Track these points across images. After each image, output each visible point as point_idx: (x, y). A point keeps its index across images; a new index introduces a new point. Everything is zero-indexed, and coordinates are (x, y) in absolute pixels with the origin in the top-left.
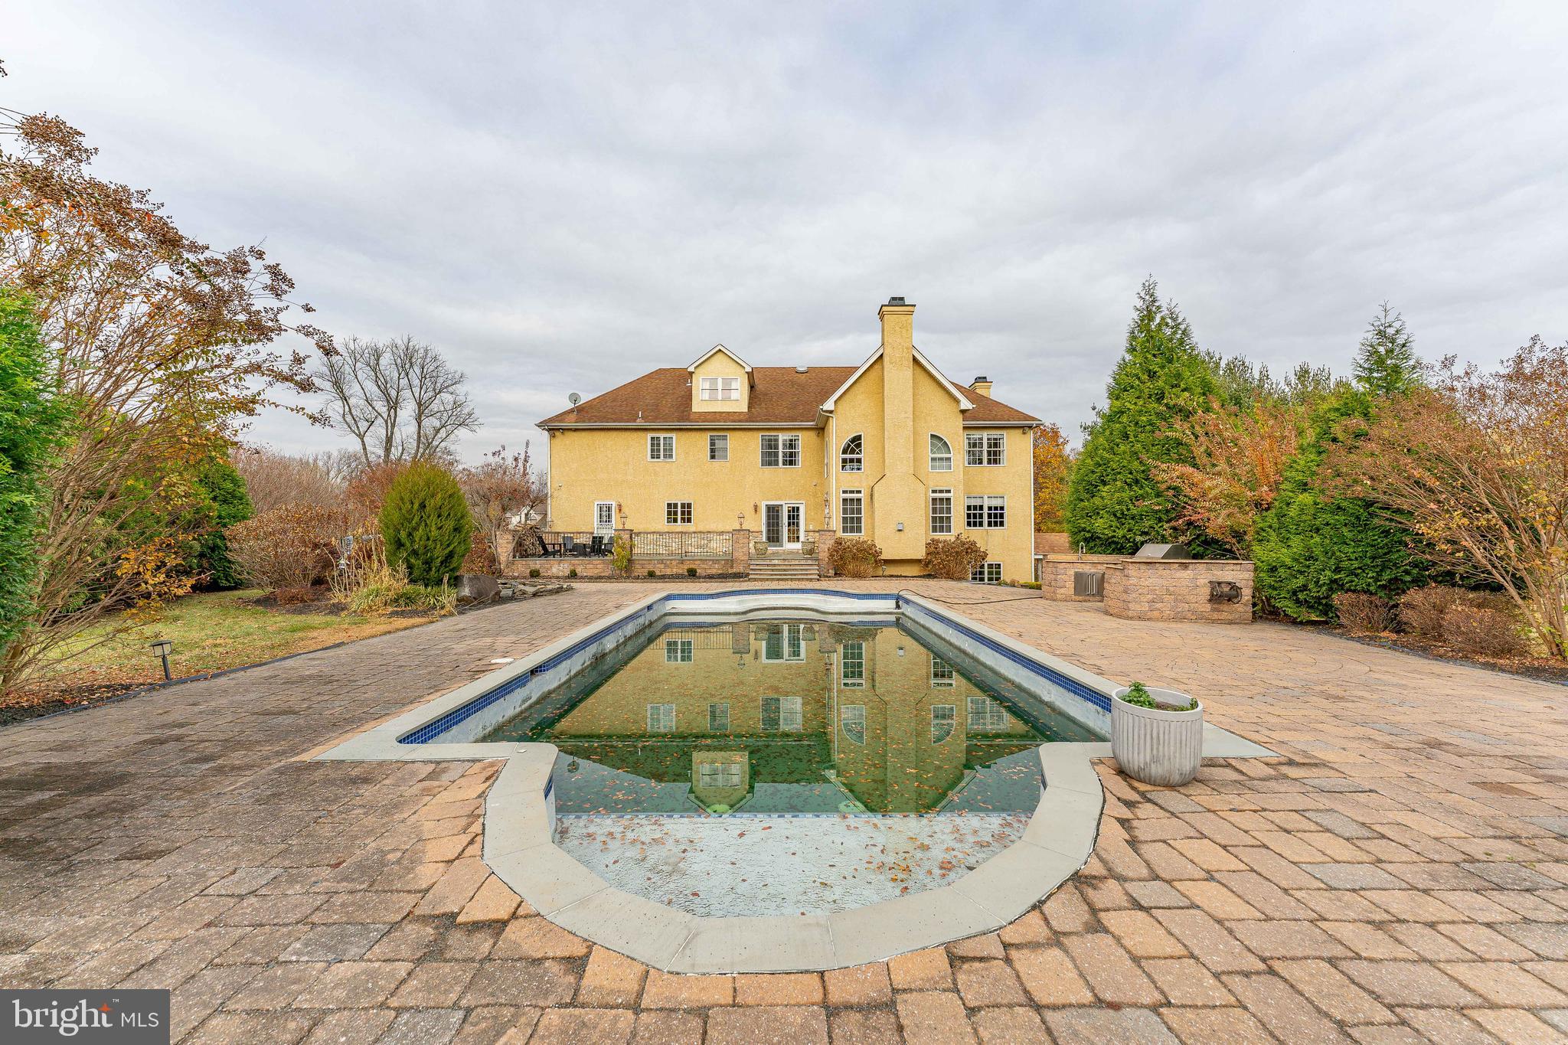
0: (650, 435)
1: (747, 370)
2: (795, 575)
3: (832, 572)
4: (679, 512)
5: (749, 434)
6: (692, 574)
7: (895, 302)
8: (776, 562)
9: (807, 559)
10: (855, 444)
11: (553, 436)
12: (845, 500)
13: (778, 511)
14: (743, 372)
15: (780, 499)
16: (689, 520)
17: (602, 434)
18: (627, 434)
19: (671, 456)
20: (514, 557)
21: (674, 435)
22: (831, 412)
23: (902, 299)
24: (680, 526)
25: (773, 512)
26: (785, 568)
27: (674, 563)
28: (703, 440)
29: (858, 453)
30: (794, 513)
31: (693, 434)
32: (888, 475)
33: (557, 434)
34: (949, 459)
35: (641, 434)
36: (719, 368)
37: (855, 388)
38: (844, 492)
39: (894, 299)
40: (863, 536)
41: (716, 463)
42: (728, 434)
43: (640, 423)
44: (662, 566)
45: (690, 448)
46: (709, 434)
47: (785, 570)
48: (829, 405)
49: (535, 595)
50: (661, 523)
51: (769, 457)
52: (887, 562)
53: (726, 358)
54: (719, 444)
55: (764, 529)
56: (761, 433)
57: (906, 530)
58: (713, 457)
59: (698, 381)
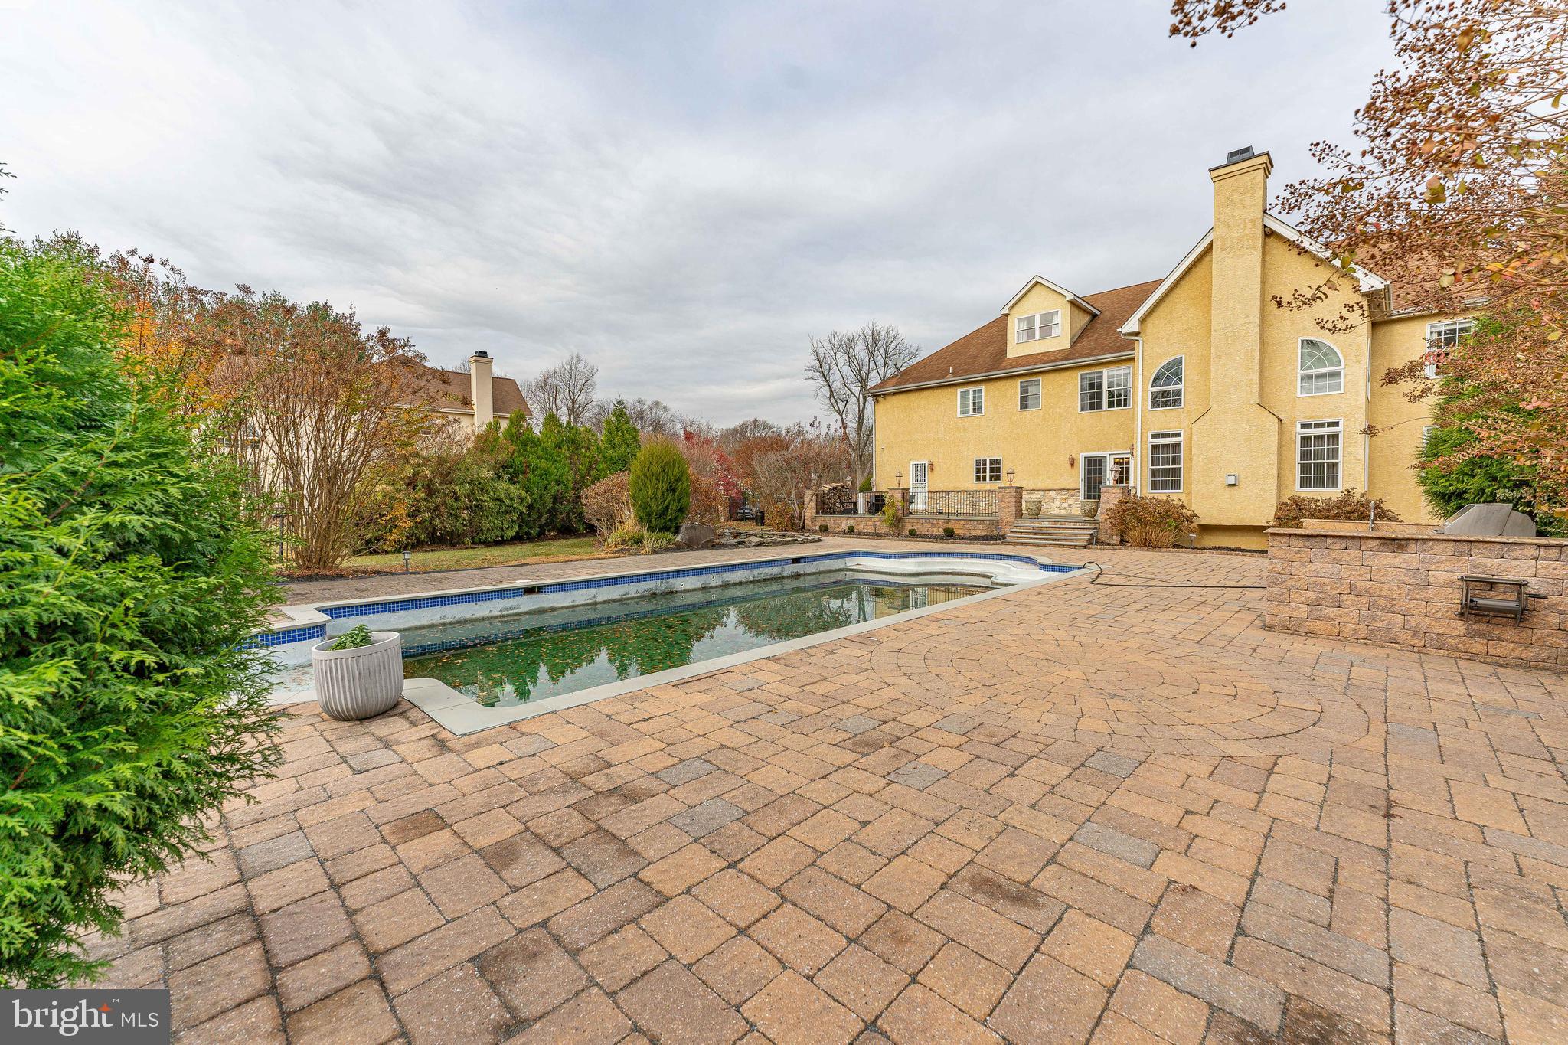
0: (959, 390)
1: (1068, 298)
2: (1058, 540)
3: (1116, 539)
4: (987, 470)
5: (1066, 374)
6: (949, 534)
7: (1235, 158)
8: (1046, 524)
9: (1085, 522)
10: (1172, 372)
11: (877, 402)
12: (1155, 447)
13: (1101, 464)
14: (1065, 301)
15: (1103, 449)
16: (998, 478)
17: (917, 394)
18: (939, 392)
19: (980, 410)
20: (817, 513)
21: (982, 387)
22: (1137, 334)
23: (1247, 150)
24: (989, 484)
25: (1095, 467)
26: (1053, 531)
27: (940, 522)
28: (1014, 388)
29: (1175, 384)
30: (1124, 467)
31: (1002, 383)
32: (1214, 407)
33: (880, 399)
34: (1338, 374)
35: (951, 390)
36: (1036, 306)
37: (1174, 295)
38: (1155, 436)
39: (1231, 155)
40: (1175, 496)
41: (1027, 413)
42: (1040, 378)
43: (949, 379)
44: (929, 525)
45: (1000, 398)
46: (1019, 381)
47: (1049, 534)
48: (1132, 325)
49: (760, 544)
50: (971, 483)
51: (1092, 400)
52: (1206, 529)
53: (1045, 291)
54: (1032, 390)
55: (1082, 486)
56: (1078, 373)
57: (1242, 485)
58: (1024, 406)
59: (1013, 322)
